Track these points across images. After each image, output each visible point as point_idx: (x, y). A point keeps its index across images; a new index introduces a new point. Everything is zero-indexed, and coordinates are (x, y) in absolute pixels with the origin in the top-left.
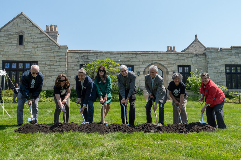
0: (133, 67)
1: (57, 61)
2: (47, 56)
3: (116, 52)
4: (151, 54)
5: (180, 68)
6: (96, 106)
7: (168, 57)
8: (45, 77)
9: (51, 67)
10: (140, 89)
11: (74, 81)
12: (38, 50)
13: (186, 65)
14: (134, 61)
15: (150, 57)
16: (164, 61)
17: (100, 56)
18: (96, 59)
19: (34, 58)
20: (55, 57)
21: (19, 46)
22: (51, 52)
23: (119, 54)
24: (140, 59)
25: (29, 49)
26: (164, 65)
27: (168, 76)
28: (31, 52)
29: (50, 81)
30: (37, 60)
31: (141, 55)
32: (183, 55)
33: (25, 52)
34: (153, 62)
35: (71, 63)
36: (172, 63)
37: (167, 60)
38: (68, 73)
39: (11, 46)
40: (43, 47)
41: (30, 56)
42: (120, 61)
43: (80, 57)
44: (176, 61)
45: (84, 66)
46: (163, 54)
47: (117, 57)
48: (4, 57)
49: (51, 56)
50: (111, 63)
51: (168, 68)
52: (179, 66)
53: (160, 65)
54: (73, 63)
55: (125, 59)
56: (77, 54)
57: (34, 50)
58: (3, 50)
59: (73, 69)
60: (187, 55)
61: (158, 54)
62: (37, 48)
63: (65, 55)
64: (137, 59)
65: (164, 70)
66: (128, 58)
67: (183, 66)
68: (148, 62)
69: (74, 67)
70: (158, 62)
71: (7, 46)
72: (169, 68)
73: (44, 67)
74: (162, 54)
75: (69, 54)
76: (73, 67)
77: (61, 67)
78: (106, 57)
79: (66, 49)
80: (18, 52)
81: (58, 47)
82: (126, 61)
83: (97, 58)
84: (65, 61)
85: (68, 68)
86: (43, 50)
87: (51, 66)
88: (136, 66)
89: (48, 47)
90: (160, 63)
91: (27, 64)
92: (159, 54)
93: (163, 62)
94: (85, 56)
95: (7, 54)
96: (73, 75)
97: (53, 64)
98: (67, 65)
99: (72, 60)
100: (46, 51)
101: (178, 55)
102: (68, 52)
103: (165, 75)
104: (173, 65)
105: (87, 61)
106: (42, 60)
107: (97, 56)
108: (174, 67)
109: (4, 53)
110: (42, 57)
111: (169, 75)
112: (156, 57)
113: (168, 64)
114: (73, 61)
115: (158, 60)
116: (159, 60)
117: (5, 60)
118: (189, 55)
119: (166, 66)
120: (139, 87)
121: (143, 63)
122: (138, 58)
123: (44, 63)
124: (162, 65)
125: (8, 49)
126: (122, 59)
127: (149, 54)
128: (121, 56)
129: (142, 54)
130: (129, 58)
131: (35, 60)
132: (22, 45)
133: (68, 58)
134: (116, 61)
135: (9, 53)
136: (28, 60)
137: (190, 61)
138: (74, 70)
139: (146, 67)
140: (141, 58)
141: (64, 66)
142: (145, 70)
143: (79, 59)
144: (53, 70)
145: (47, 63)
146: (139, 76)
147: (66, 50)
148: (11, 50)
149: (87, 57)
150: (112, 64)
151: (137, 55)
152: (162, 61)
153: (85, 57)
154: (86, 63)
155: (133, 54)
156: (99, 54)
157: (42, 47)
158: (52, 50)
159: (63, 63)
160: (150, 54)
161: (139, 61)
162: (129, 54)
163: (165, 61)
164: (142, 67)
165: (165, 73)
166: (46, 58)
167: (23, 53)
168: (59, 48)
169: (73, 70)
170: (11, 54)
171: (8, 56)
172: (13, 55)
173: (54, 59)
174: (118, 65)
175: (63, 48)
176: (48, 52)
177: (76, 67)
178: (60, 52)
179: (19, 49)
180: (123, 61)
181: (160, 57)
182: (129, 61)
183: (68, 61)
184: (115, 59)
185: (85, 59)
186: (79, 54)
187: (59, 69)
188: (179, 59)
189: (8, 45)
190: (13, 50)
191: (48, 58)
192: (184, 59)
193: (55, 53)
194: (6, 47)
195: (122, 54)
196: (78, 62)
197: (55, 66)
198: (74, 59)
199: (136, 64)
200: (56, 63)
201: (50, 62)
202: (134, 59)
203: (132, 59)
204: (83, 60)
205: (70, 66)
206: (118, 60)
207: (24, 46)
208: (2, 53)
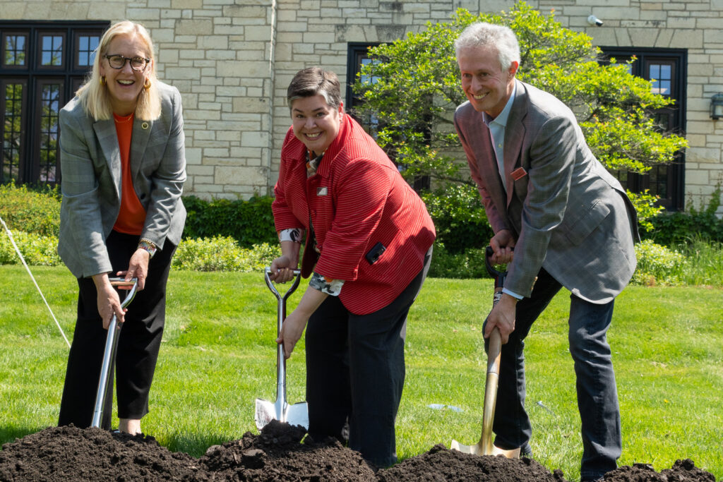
0: (685, 64)
1: (217, 21)
6: (446, 310)
9: (179, 59)
14: (691, 23)
18: (447, 11)
19: (89, 2)
30: (103, 17)
35: (298, 38)
42: (599, 25)
45: (375, 56)
47: (580, 1)
50: (545, 34)
54: (308, 37)
55: (634, 13)
64: (710, 14)
66: (652, 7)
69: (315, 58)
77: (239, 57)
82: (640, 24)
84: (262, 21)
85: (281, 65)
87: (184, 54)
88: (704, 59)
91: (47, 42)
97: (196, 43)
98: (276, 44)
99: (306, 13)
105: (396, 22)
114: (311, 21)
120: (719, 191)
122: (717, 3)
126: (612, 14)
130: (659, 7)
131: (93, 16)
133: (282, 6)
134: (575, 22)
136: (53, 18)
141: (254, 55)
143: (348, 12)
144: (195, 74)
146: (720, 124)
150: (547, 42)
154: (389, 35)
159: (254, 33)
166: (151, 4)
173: (196, 13)
174: (587, 46)
177: (324, 60)
180: (617, 24)
182: (656, 23)
183: (277, 21)
184: (568, 10)
185: (382, 9)
187: (228, 69)
196: (340, 27)
197: (206, 50)
198: (317, 13)
199: (706, 46)
200: (213, 34)
201: (178, 25)
202: (694, 14)
203: (678, 13)
204: (371, 19)
205: (293, 53)
206: (589, 19)
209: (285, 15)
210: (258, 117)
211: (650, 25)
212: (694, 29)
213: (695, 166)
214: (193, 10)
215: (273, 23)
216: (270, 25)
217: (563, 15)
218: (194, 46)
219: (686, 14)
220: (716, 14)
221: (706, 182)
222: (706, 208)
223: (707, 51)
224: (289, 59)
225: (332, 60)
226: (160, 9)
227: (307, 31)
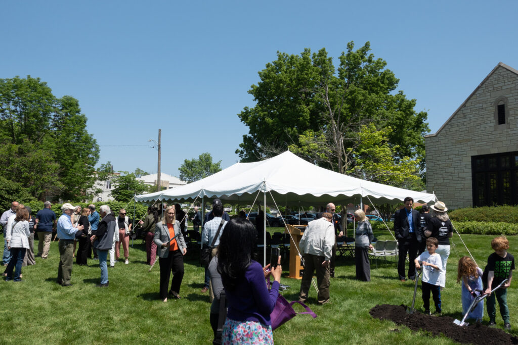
21: (498, 125)
33: (511, 135)
39: (484, 129)
48: (474, 150)
58: (471, 137)
71: (477, 130)
80: (497, 137)
95: (479, 144)
109: (474, 142)
117: (476, 154)
125: (479, 134)
132: (504, 123)
135: (482, 141)
148: (484, 136)
167: (507, 137)
170: (486, 143)
171: (481, 147)
172: (488, 144)
179: (499, 132)
189: (479, 127)
190: (488, 136)
194: (475, 133)
207: (509, 124)
208: (469, 143)
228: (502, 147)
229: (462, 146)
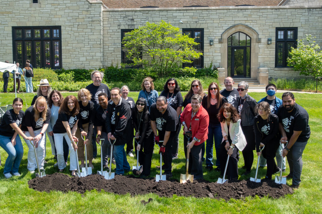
0: (203, 32)
1: (88, 25)
2: (73, 17)
3: (177, 9)
4: (233, 10)
5: (279, 32)
7: (261, 14)
8: (71, 50)
9: (79, 35)
10: (213, 67)
11: (113, 55)
12: (60, 9)
13: (290, 27)
14: (205, 22)
15: (231, 16)
16: (253, 21)
17: (152, 16)
18: (145, 21)
19: (55, 21)
20: (85, 20)
21: (32, 3)
22: (79, 11)
23: (182, 11)
24: (214, 19)
25: (47, 8)
26: (254, 28)
27: (260, 46)
28: (50, 13)
29: (80, 56)
30: (59, 25)
31: (215, 12)
32: (286, 10)
33: (42, 13)
34: (235, 24)
35: (108, 28)
36: (267, 24)
37: (258, 19)
38: (104, 42)
39: (22, 5)
40: (67, 4)
41: (49, 19)
42: (182, 23)
43: (121, 18)
44: (273, 21)
46: (253, 10)
47: (177, 17)
48: (14, 22)
49: (79, 18)
51: (259, 33)
52: (278, 29)
53: (247, 27)
54: (111, 28)
55: (191, 20)
56: (117, 13)
57: (54, 10)
58: (11, 10)
59: (112, 36)
60: (292, 10)
61: (244, 10)
62: (59, 7)
63: (99, 15)
64: (209, 19)
65: (252, 35)
66: (195, 18)
67: (285, 30)
68: (227, 23)
69: (113, 33)
70: (243, 22)
71: (17, 5)
72: (262, 33)
73: (70, 34)
74: (251, 10)
75: (105, 13)
76: (111, 33)
77: (94, 34)
78: (160, 16)
79: (100, 6)
80: (32, 13)
81: (88, 3)
82: (192, 22)
83: (147, 18)
84: (99, 25)
85: (104, 35)
86: (68, 9)
87: (80, 34)
88: (208, 30)
89: (74, 5)
90: (246, 24)
91: (45, 31)
92: (246, 10)
93: (251, 24)
94: (129, 16)
95: (18, 17)
96: (112, 46)
97: (83, 31)
98: (103, 30)
99: (110, 22)
100: (71, 11)
101: (278, 10)
102: (103, 11)
103: (254, 44)
104: (268, 28)
105: (133, 24)
106: (67, 24)
107: (147, 15)
108: (270, 31)
109: (14, 15)
110: (66, 19)
111: (261, 44)
112: (240, 14)
113: (259, 26)
114: (111, 24)
115: (244, 20)
116: (246, 19)
117: (16, 25)
118: (296, 11)
119: (256, 29)
120: (212, 63)
121: (219, 25)
122: (211, 17)
123: (69, 28)
124: (250, 28)
125: (18, 9)
126: (185, 20)
127: (228, 11)
128: (185, 14)
129: (217, 11)
130: (197, 18)
131: (57, 24)
132: (37, 2)
133: (104, 20)
134: (176, 22)
135: (21, 15)
136: (46, 25)
137: (298, 20)
138: (113, 38)
139: (223, 31)
140: (217, 17)
141: (98, 33)
142: (221, 36)
143: (120, 21)
144: (83, 38)
145: (74, 29)
146: (212, 46)
147: (100, 8)
148: (22, 11)
149: (131, 18)
151: (210, 13)
152: (251, 21)
153: (129, 18)
154: (131, 27)
155: (203, 11)
156: (149, 13)
157: (65, 4)
158: (80, 9)
159: (97, 28)
160: (231, 10)
161: (212, 22)
162: (197, 11)
163: (255, 21)
164: (218, 31)
165: (255, 41)
166: (71, 21)
167: (39, 14)
168: (91, 5)
169: (111, 38)
170: (23, 16)
171: (19, 19)
172: (25, 18)
173: (83, 23)
175: (96, 5)
176: (74, 12)
177: (115, 34)
178: (91, 11)
179: (33, 9)
180: (187, 22)
181: (247, 15)
182: (196, 22)
183: (103, 24)
184: (175, 20)
185: (129, 20)
186: (120, 13)
187: (91, 37)
188: (279, 17)
189: (18, 2)
190: (25, 11)
191: (75, 21)
192: (287, 17)
193: (84, 13)
194: (15, 7)
195: (186, 11)
196: (119, 25)
197: (86, 32)
198: (113, 22)
199: (208, 27)
200: (87, 28)
201: (78, 26)
202: (205, 19)
203: (201, 19)
204: (126, 23)
205: (107, 32)
206: (180, 21)
207: (40, 3)
208: (10, 15)
209: (105, 23)
210: (99, 49)
211: (195, 23)
212: (205, 23)
213: (206, 57)
214: (82, 22)
215: (102, 25)
216: (101, 26)
217: (173, 21)
218: (82, 32)
219: (203, 19)
220: (211, 19)
221: (209, 61)
222: (209, 67)
223: (209, 29)
224: (107, 34)
225: (117, 34)
226: (74, 22)
227: (111, 27)
228: (36, 21)
229: (4, 17)
